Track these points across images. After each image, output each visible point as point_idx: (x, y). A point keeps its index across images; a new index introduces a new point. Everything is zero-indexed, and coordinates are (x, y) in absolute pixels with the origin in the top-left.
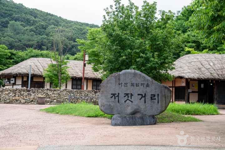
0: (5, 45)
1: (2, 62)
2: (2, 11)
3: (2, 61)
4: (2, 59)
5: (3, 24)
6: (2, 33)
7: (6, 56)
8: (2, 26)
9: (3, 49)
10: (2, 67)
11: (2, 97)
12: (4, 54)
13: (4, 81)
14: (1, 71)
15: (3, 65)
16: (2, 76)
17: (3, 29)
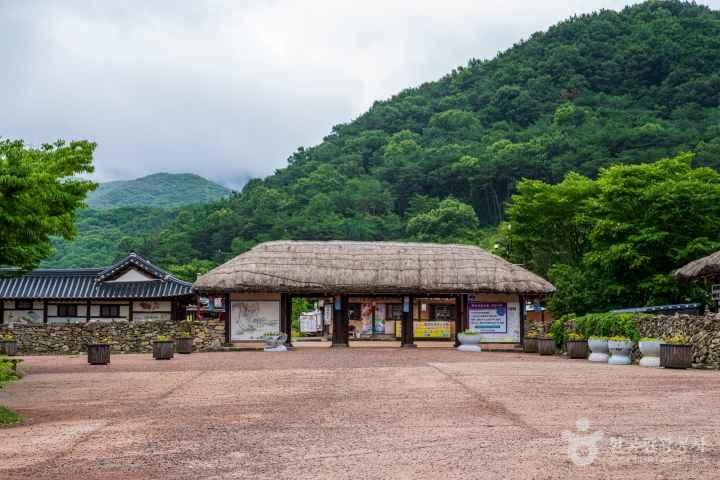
0: (711, 167)
1: (702, 226)
2: (699, 51)
3: (703, 223)
4: (701, 217)
5: (704, 94)
6: (698, 129)
7: (716, 204)
8: (700, 102)
9: (706, 181)
10: (704, 244)
11: (713, 346)
12: (710, 200)
13: (713, 292)
14: (703, 259)
15: (706, 238)
16: (705, 275)
17: (704, 114)
